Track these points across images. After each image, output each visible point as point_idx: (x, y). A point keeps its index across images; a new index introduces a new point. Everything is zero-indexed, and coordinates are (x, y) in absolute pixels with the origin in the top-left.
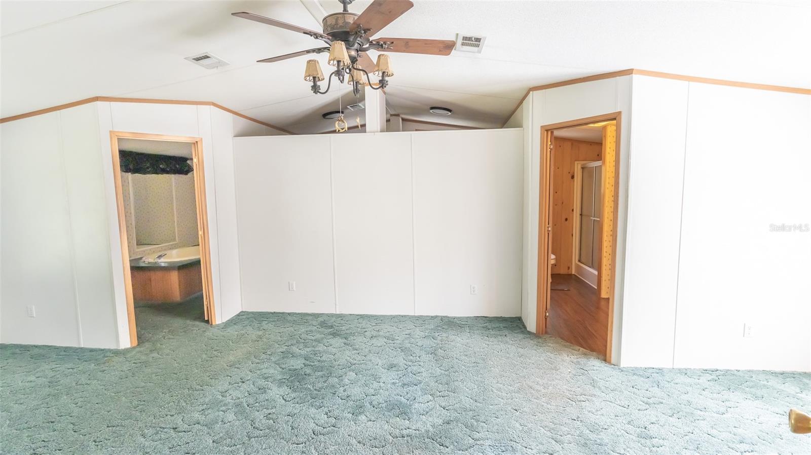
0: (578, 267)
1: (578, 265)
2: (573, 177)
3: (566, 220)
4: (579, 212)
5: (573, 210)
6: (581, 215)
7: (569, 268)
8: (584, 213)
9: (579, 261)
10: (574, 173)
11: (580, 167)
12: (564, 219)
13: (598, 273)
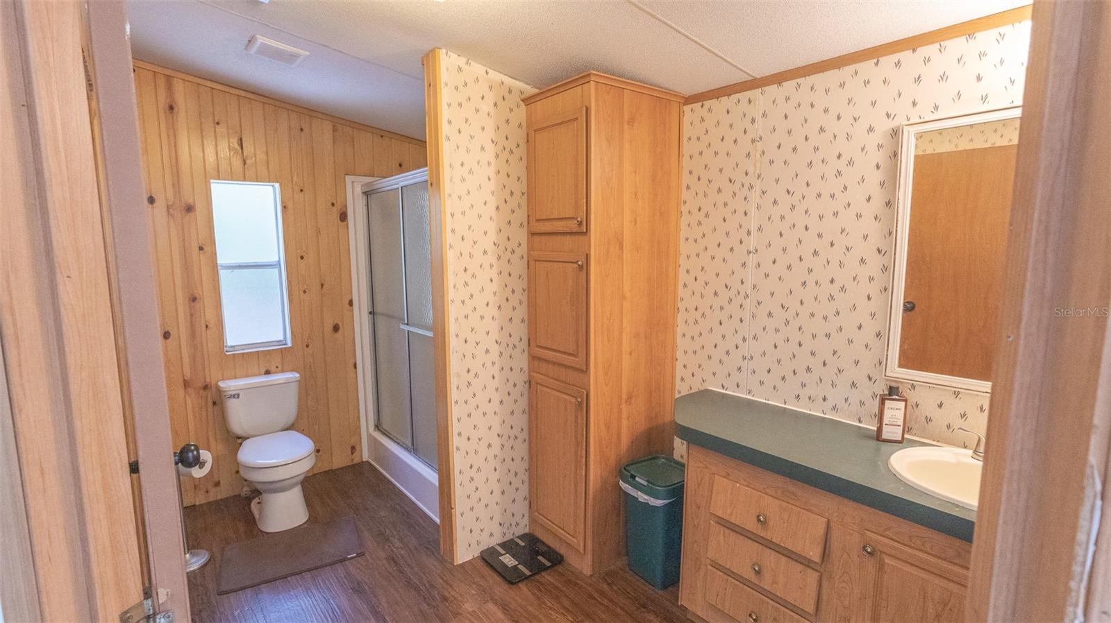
0: (375, 444)
1: (375, 439)
2: (343, 217)
3: (336, 328)
4: (365, 309)
5: (351, 303)
6: (372, 313)
7: (353, 448)
8: (379, 309)
9: (378, 427)
10: (346, 206)
11: (358, 190)
12: (329, 327)
13: (441, 481)
